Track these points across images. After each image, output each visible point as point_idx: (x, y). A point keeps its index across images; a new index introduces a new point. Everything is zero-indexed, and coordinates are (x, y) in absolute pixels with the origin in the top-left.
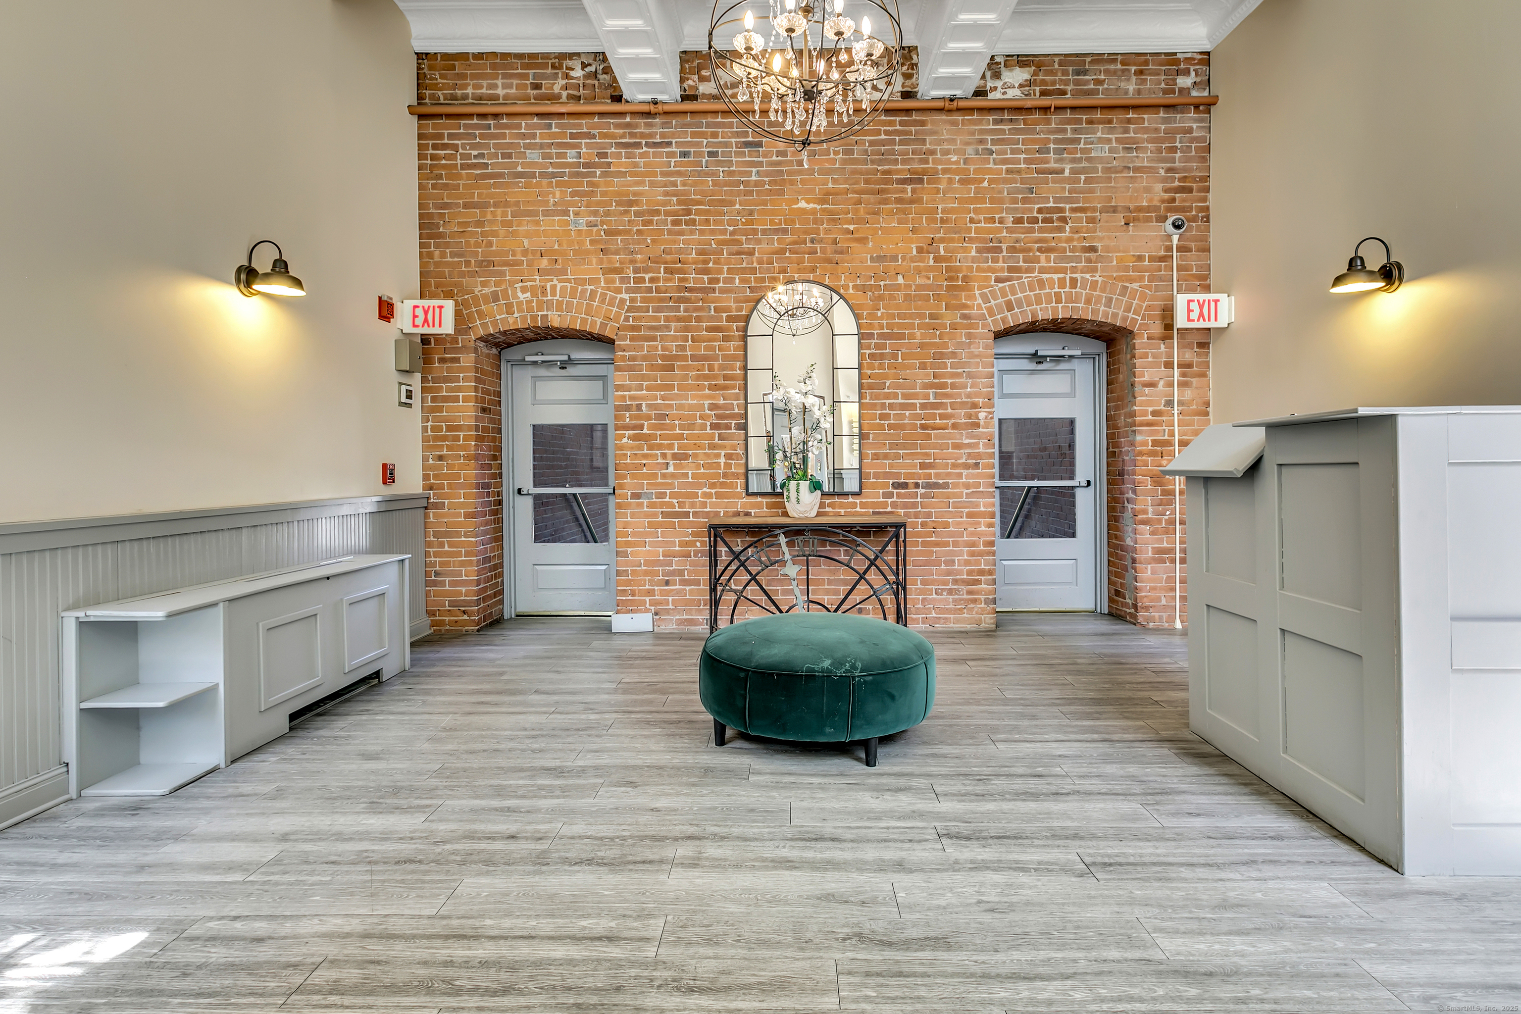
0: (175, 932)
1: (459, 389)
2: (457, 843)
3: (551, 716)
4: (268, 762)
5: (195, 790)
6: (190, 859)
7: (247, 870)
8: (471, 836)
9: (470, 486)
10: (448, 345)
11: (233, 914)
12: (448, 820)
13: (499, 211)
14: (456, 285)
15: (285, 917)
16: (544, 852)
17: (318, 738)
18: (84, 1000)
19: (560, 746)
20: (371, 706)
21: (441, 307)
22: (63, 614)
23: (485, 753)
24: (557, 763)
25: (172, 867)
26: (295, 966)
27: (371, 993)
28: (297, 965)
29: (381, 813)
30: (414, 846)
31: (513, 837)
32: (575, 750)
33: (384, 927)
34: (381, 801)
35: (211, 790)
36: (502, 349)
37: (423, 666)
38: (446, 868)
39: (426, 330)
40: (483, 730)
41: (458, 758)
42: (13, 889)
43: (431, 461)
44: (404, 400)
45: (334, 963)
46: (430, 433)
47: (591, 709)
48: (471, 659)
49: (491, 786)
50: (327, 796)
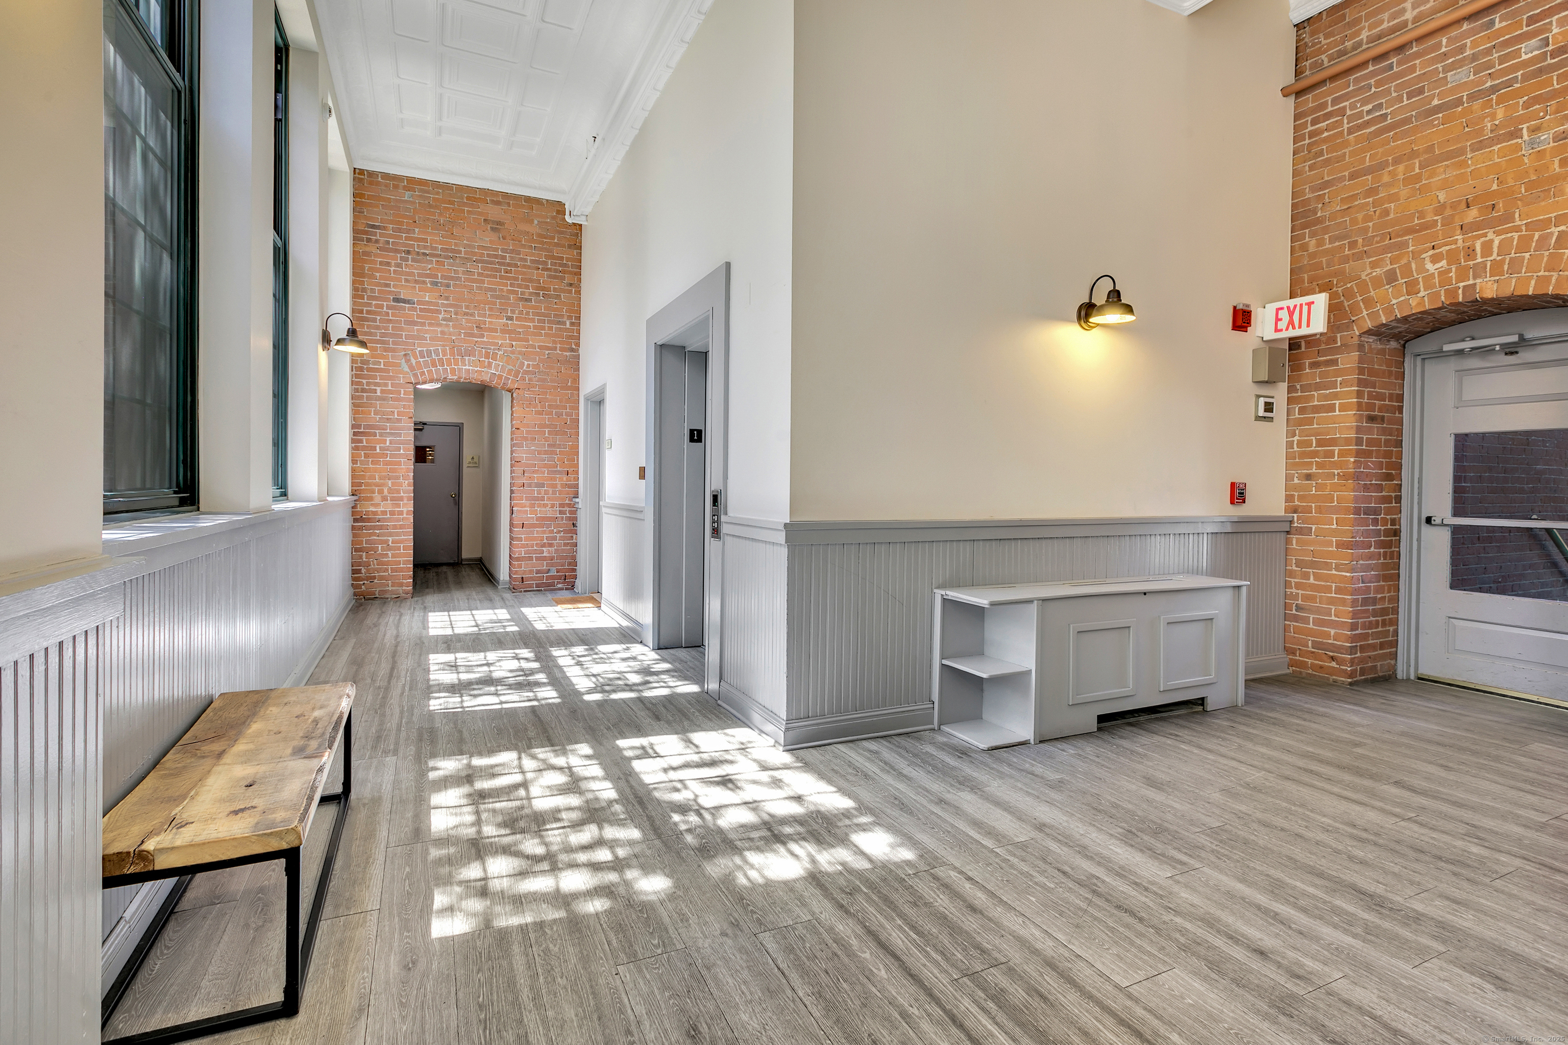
0: (929, 865)
1: (1336, 396)
2: (1190, 922)
3: (1403, 823)
4: (1066, 753)
5: (1005, 755)
6: (970, 809)
7: (998, 841)
8: (1210, 923)
9: (1347, 511)
10: (1323, 347)
11: (970, 874)
12: (1194, 890)
13: (1401, 168)
14: (1336, 274)
15: (1001, 900)
16: (1293, 996)
17: (1118, 746)
18: (858, 883)
19: (1396, 869)
20: (1184, 733)
21: (1309, 304)
22: (935, 591)
23: (1283, 834)
24: (1380, 890)
25: (958, 811)
26: (983, 951)
27: (1022, 1025)
28: (984, 952)
29: (1132, 846)
30: (1143, 899)
31: (1262, 953)
32: (1419, 884)
33: (1070, 966)
34: (1139, 834)
35: (1015, 760)
36: (1407, 341)
37: (1260, 707)
38: (1163, 943)
39: (1292, 333)
40: (1295, 805)
41: (1245, 825)
42: (873, 779)
43: (1296, 481)
44: (1261, 413)
45: (1011, 972)
46: (1296, 449)
47: (1478, 838)
48: (1323, 715)
49: (1268, 875)
50: (1095, 805)
